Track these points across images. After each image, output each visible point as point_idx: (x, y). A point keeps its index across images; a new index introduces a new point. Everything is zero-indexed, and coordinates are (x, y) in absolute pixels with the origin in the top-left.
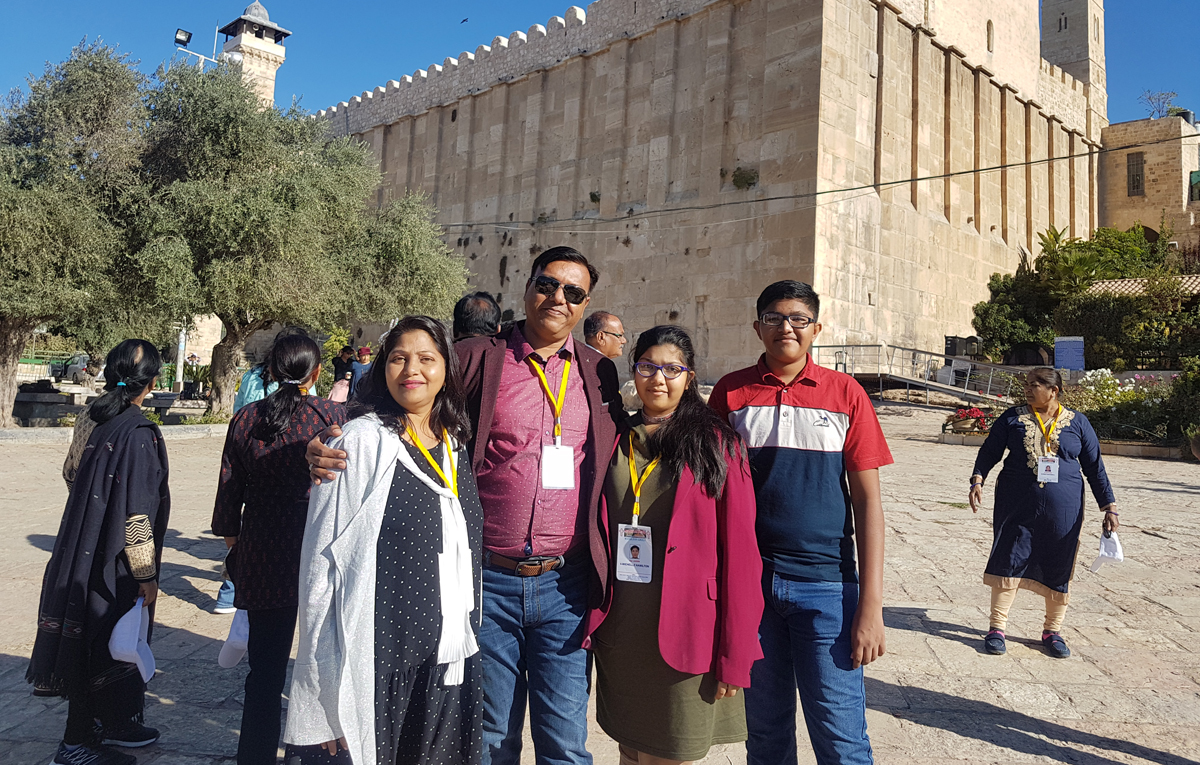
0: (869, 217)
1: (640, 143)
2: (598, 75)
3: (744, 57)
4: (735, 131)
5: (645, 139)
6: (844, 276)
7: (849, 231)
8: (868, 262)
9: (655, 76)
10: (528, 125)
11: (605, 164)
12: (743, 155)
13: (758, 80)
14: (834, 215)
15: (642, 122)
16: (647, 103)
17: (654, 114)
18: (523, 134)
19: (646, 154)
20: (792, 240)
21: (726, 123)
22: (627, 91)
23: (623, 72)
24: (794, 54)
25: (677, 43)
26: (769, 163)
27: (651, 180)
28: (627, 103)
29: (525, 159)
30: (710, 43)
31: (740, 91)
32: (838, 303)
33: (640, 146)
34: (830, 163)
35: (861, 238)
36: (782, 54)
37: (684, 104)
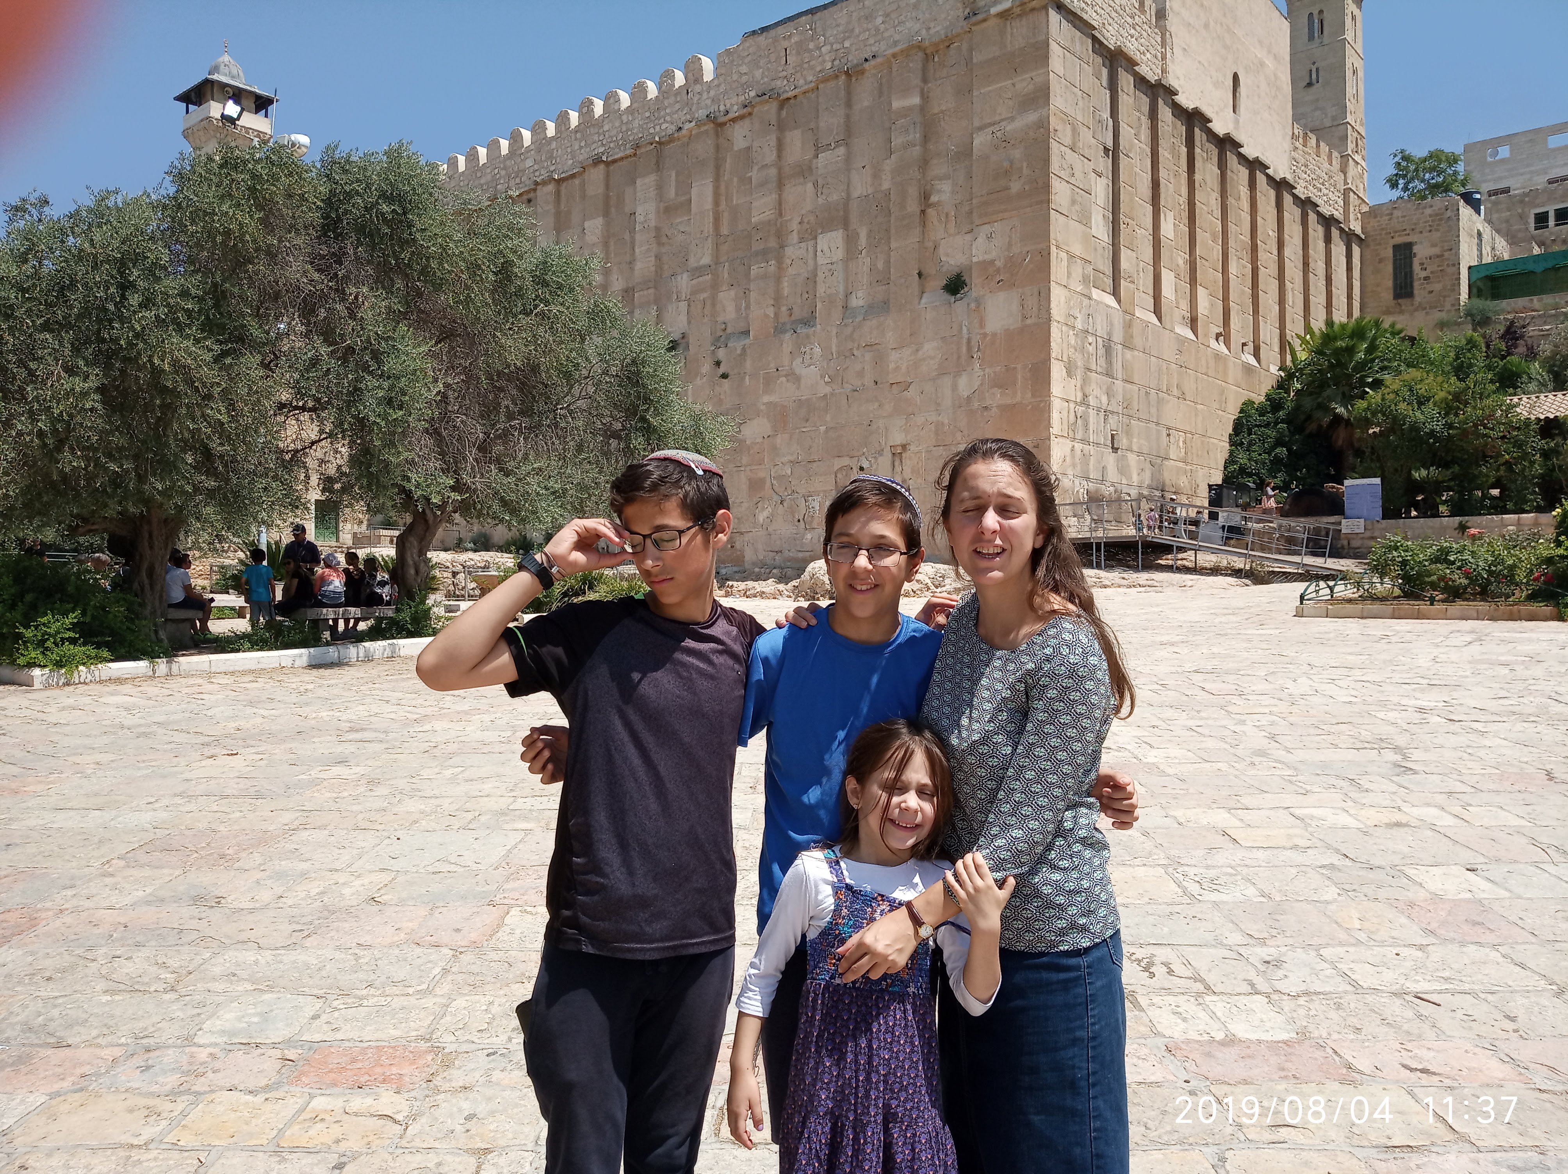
0: (1110, 334)
1: (801, 240)
2: (736, 149)
3: (942, 123)
4: (936, 223)
5: (810, 235)
6: (1084, 412)
7: (1088, 353)
8: (1109, 394)
9: (818, 149)
10: (639, 218)
11: (755, 270)
12: (947, 255)
13: (966, 153)
14: (1071, 333)
15: (803, 212)
16: (810, 186)
17: (820, 201)
18: (633, 231)
19: (811, 254)
20: (1019, 366)
21: (923, 212)
22: (780, 169)
23: (773, 142)
24: (1012, 119)
25: (849, 104)
26: (985, 265)
27: (821, 290)
28: (780, 185)
29: (638, 266)
30: (896, 104)
31: (938, 168)
32: (1078, 446)
33: (803, 245)
34: (1065, 263)
35: (1102, 362)
36: (997, 118)
37: (861, 185)
